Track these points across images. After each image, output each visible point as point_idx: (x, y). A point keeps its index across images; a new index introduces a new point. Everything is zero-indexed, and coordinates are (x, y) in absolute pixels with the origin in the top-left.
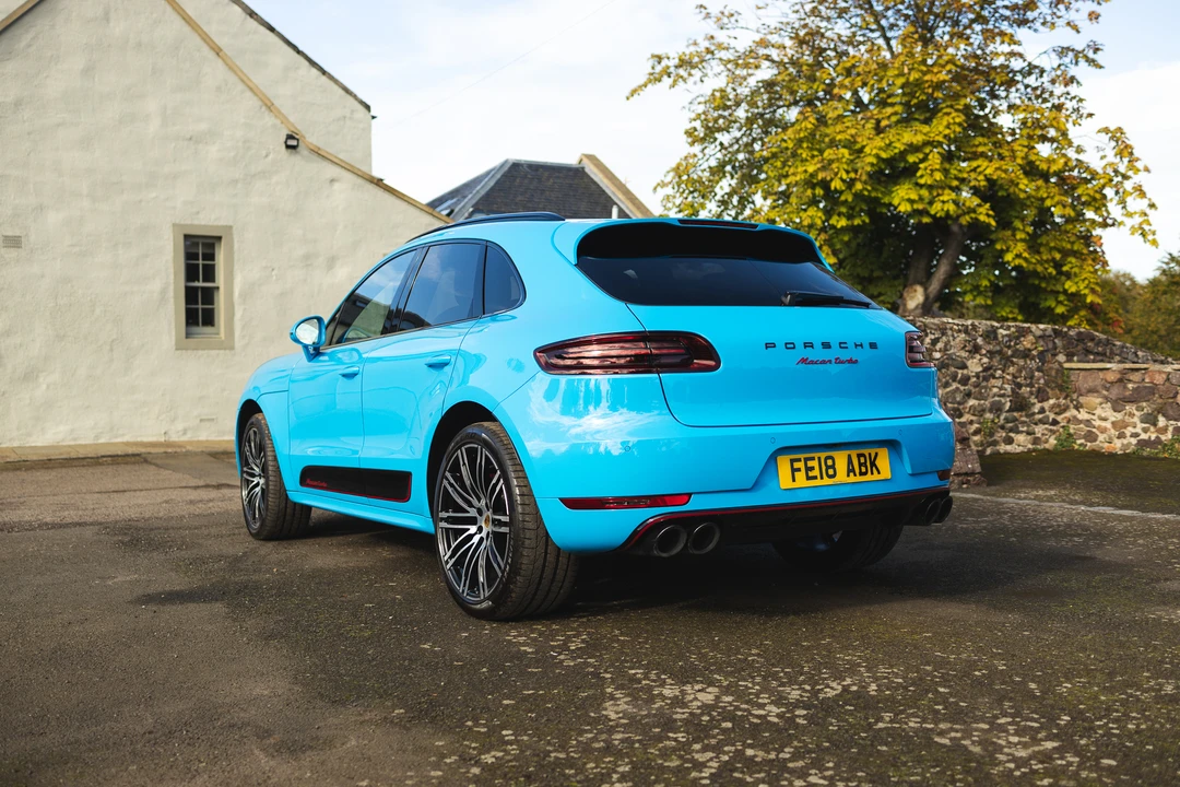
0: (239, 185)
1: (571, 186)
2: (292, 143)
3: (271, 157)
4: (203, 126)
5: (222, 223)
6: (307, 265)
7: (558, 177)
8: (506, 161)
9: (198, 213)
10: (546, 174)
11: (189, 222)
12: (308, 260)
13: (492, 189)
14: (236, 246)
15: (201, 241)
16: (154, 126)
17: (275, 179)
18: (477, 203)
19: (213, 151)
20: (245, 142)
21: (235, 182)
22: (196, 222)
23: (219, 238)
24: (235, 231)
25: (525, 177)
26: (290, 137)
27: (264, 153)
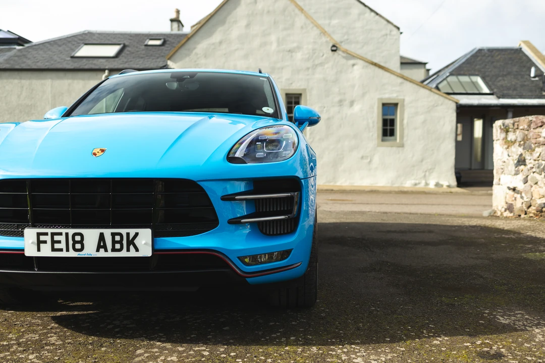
0: (310, 70)
1: (511, 58)
2: (334, 49)
3: (324, 56)
4: (295, 45)
5: (302, 87)
6: (341, 105)
7: (504, 55)
8: (475, 49)
9: (292, 84)
10: (497, 54)
11: (287, 88)
12: (341, 102)
13: (464, 63)
14: (308, 98)
15: (293, 96)
16: (274, 46)
17: (326, 66)
18: (453, 71)
19: (299, 55)
20: (313, 50)
21: (308, 69)
22: (291, 88)
23: (301, 95)
24: (307, 91)
25: (484, 55)
26: (334, 46)
27: (321, 54)
